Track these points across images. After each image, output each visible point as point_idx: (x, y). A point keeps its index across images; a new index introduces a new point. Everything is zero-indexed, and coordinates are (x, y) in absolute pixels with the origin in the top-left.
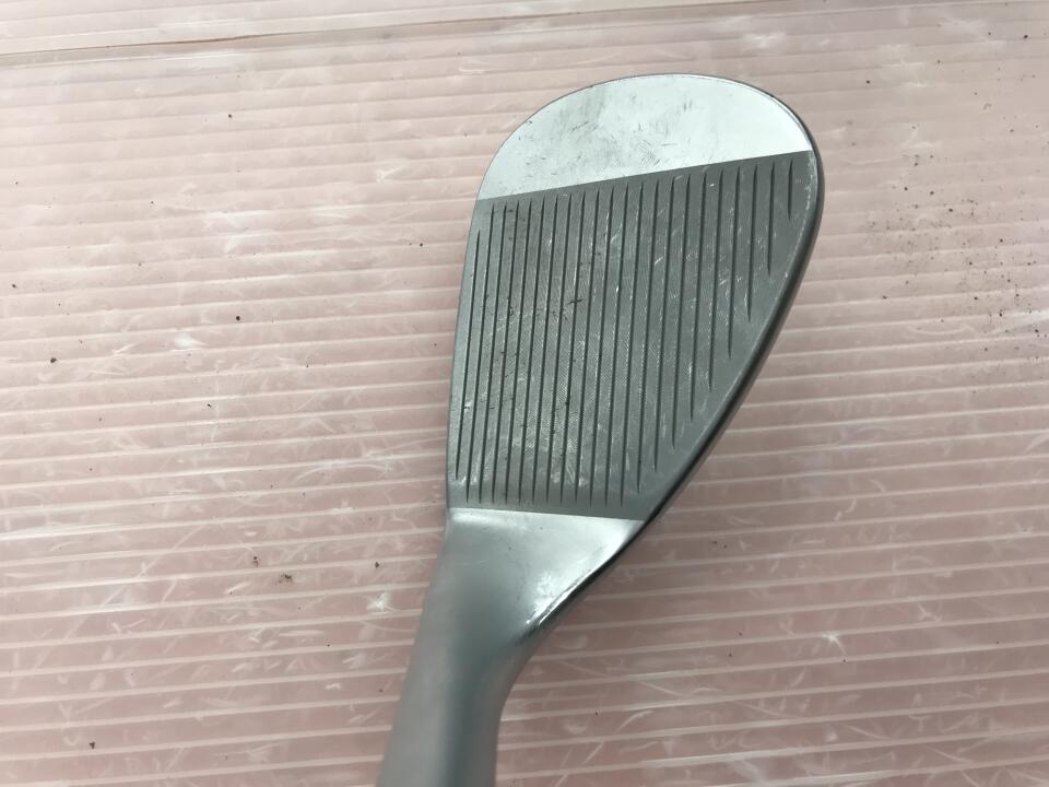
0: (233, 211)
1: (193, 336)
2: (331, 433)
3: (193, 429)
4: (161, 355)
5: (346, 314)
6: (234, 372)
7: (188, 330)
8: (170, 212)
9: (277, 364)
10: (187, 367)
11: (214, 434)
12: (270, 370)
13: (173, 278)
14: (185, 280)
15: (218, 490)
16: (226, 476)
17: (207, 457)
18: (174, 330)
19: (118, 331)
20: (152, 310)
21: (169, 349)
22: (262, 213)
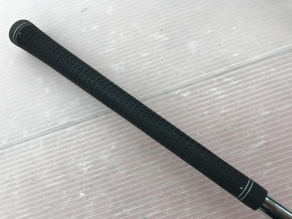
0: (84, 162)
1: (83, 192)
2: (115, 208)
3: (88, 213)
4: (78, 198)
5: (113, 180)
6: (93, 198)
7: (82, 191)
8: (71, 166)
9: (101, 195)
10: (84, 200)
11: (92, 213)
12: (100, 197)
13: (76, 181)
14: (78, 180)
18: (79, 192)
19: (68, 195)
20: (73, 189)
21: (79, 197)
22: (90, 161)
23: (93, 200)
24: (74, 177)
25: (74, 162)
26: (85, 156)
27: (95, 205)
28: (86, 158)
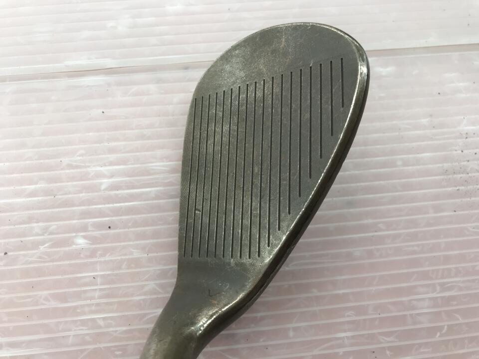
0: (105, 166)
1: (85, 237)
2: (161, 293)
3: (85, 292)
4: (67, 249)
6: (107, 258)
7: (82, 234)
8: (70, 166)
9: (132, 254)
10: (82, 256)
11: (97, 294)
12: (127, 257)
13: (73, 205)
14: (80, 205)
15: (100, 327)
16: (104, 319)
17: (93, 308)
18: (74, 234)
19: (43, 235)
20: (62, 223)
21: (71, 246)
22: (122, 167)
23: (105, 262)
24: (70, 196)
25: (79, 158)
26: (111, 151)
27: (109, 275)
28: (112, 157)
